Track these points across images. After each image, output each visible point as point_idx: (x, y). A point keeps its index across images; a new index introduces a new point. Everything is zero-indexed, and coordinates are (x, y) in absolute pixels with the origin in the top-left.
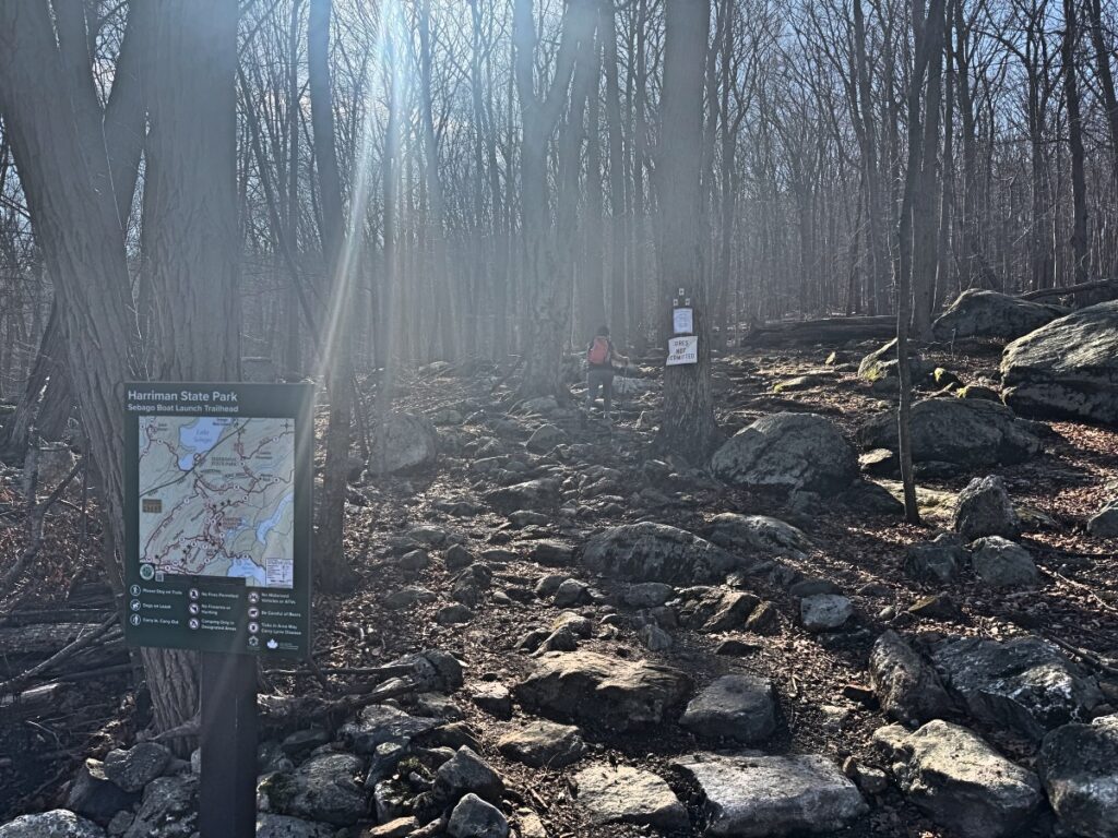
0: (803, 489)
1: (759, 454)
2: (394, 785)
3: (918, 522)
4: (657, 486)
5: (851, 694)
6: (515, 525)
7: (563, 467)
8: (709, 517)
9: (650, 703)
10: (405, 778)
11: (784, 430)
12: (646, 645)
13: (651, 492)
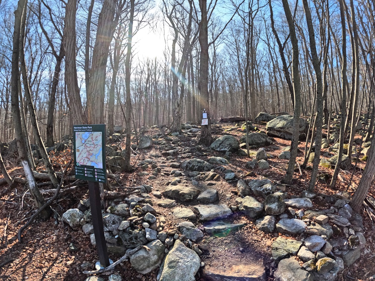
0: (229, 151)
1: (220, 144)
2: (134, 210)
3: (249, 157)
4: (199, 151)
5: (232, 192)
6: (167, 160)
7: (179, 147)
8: (209, 158)
9: (191, 195)
10: (136, 209)
11: (225, 139)
12: (192, 184)
13: (198, 153)
